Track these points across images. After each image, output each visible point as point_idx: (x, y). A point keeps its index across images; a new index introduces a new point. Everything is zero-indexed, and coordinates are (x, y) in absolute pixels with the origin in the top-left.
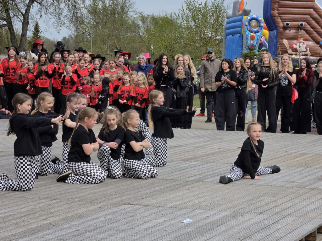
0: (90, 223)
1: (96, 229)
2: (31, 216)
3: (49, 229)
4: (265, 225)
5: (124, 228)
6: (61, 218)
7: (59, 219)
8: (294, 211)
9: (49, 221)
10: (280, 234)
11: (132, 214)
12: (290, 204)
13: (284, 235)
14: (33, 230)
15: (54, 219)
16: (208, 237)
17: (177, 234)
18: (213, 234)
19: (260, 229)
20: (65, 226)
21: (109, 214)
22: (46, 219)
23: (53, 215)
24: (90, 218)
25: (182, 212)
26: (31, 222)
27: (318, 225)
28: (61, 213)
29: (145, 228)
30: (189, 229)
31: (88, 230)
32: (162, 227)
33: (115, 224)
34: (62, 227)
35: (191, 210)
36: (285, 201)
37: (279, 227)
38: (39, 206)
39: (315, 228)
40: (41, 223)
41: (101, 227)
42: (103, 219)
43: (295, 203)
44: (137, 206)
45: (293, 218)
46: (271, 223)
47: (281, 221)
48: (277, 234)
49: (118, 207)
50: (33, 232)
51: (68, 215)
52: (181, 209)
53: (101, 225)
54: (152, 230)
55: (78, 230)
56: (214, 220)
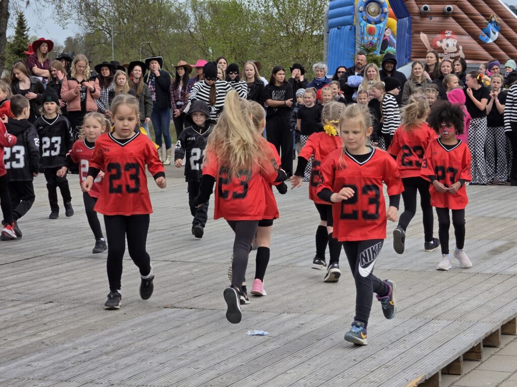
0: (107, 339)
1: (118, 349)
2: (9, 331)
3: (39, 351)
4: (397, 335)
5: (164, 347)
6: (59, 332)
7: (56, 334)
8: (444, 311)
9: (39, 338)
10: (421, 350)
11: (177, 323)
12: (437, 300)
13: (429, 352)
14: (12, 354)
15: (48, 334)
16: (303, 359)
17: (253, 354)
18: (312, 353)
19: (390, 343)
20: (66, 346)
21: (140, 324)
22: (34, 335)
23: (46, 327)
24: (109, 331)
25: (260, 317)
26: (9, 339)
27: (484, 334)
28: (60, 324)
29: (200, 345)
30: (271, 346)
31: (104, 351)
32: (227, 343)
33: (150, 341)
34: (61, 347)
35: (275, 314)
36: (429, 295)
37: (421, 338)
38: (23, 314)
39: (480, 339)
40: (26, 342)
41: (126, 346)
42: (129, 332)
43: (445, 298)
44: (187, 311)
45: (443, 323)
46: (407, 332)
47: (423, 328)
48: (417, 351)
49: (155, 313)
50: (12, 357)
51: (72, 327)
52: (259, 313)
53: (126, 343)
54: (210, 349)
55: (87, 352)
56: (312, 330)
